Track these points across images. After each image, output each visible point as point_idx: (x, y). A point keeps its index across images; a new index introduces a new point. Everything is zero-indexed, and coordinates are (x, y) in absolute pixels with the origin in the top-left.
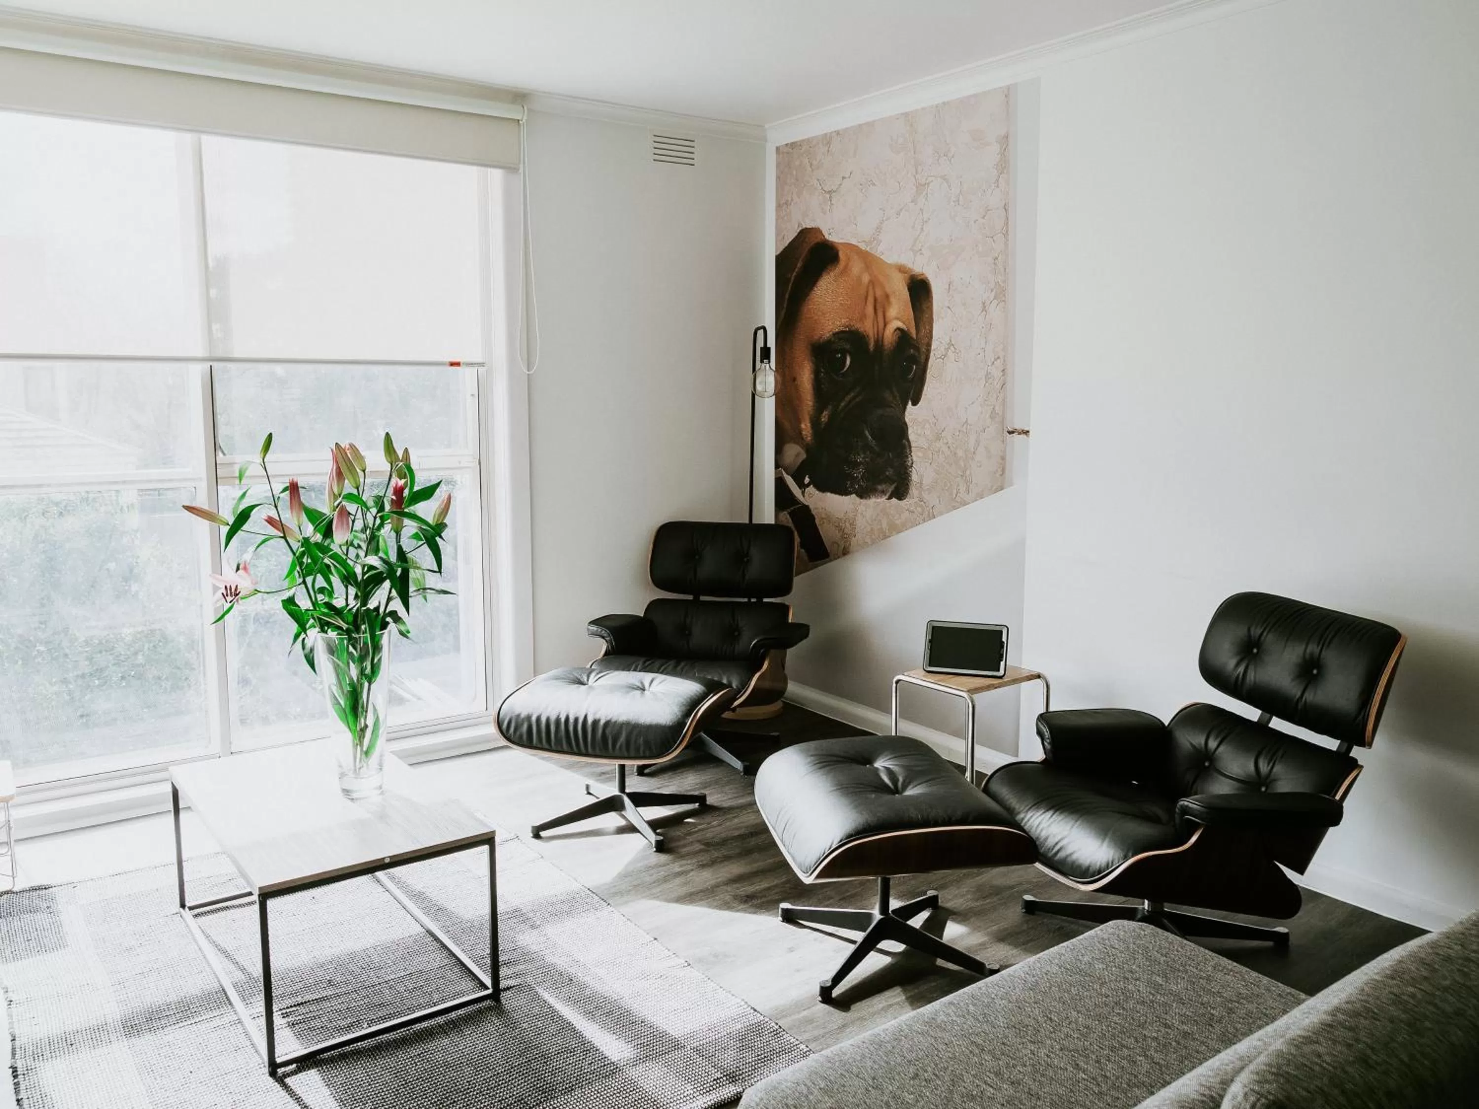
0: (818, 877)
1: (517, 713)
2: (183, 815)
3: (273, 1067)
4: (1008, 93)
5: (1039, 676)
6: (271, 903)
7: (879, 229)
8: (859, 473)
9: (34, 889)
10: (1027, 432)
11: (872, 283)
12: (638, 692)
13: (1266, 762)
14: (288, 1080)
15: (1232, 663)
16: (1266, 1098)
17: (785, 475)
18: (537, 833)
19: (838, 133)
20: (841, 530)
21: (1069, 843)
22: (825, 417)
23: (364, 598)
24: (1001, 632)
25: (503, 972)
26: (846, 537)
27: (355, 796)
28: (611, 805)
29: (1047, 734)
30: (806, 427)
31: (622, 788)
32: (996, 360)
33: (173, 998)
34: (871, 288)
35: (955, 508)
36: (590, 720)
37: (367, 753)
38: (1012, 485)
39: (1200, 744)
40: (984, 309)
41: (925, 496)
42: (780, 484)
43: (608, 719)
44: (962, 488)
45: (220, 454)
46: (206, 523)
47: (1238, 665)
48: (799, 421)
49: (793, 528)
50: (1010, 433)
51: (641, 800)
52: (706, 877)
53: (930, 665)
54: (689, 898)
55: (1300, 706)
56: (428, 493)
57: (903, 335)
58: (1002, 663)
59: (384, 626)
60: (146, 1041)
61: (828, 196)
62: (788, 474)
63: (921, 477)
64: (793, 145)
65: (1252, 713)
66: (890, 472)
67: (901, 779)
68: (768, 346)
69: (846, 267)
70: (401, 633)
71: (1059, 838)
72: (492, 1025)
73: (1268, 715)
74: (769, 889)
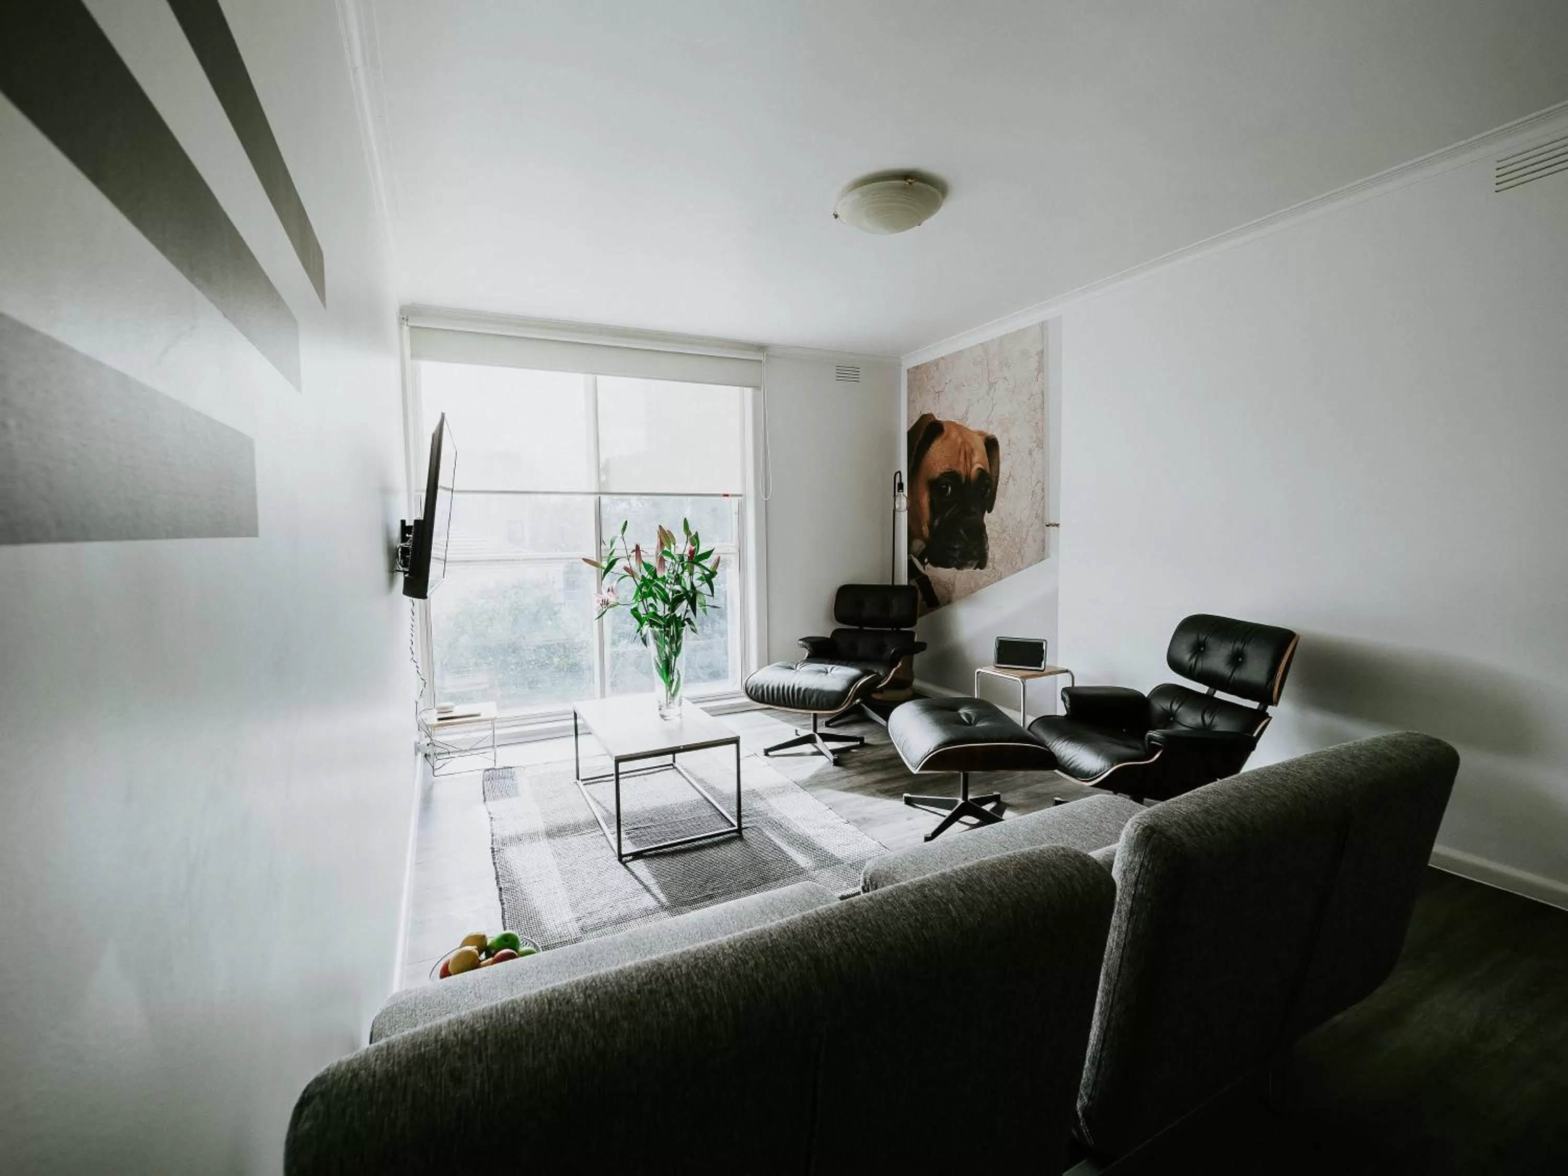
0: (921, 769)
1: (757, 682)
2: (579, 738)
3: (620, 857)
4: (1043, 326)
5: (1067, 671)
6: (621, 764)
7: (967, 412)
8: (957, 554)
9: (505, 768)
10: (1057, 525)
11: (963, 443)
12: (824, 674)
13: (1210, 715)
14: (628, 864)
15: (1187, 657)
16: (1143, 825)
17: (913, 558)
18: (767, 752)
19: (942, 358)
20: (947, 589)
21: (1077, 759)
22: (936, 522)
23: (673, 609)
24: (1042, 644)
25: (743, 820)
26: (950, 593)
27: (667, 718)
28: (809, 739)
29: (1067, 698)
30: (925, 530)
31: (815, 730)
32: (1038, 483)
33: (572, 822)
34: (962, 446)
35: (1015, 572)
36: (796, 688)
37: (673, 695)
38: (1048, 557)
39: (1167, 707)
40: (1030, 454)
41: (997, 567)
42: (911, 563)
43: (807, 686)
44: (1019, 561)
45: (603, 545)
46: (594, 568)
47: (1191, 659)
48: (921, 527)
49: (917, 587)
50: (1047, 526)
51: (826, 738)
52: (862, 779)
53: (998, 663)
54: (851, 789)
55: (1231, 681)
56: (707, 555)
57: (982, 472)
58: (1043, 663)
59: (684, 625)
60: (558, 842)
61: (937, 395)
62: (915, 557)
63: (994, 555)
64: (917, 368)
65: (1203, 689)
66: (975, 553)
67: (973, 718)
68: (903, 481)
69: (948, 436)
70: (692, 630)
71: (1071, 756)
72: (737, 845)
73: (1213, 690)
74: (897, 787)
